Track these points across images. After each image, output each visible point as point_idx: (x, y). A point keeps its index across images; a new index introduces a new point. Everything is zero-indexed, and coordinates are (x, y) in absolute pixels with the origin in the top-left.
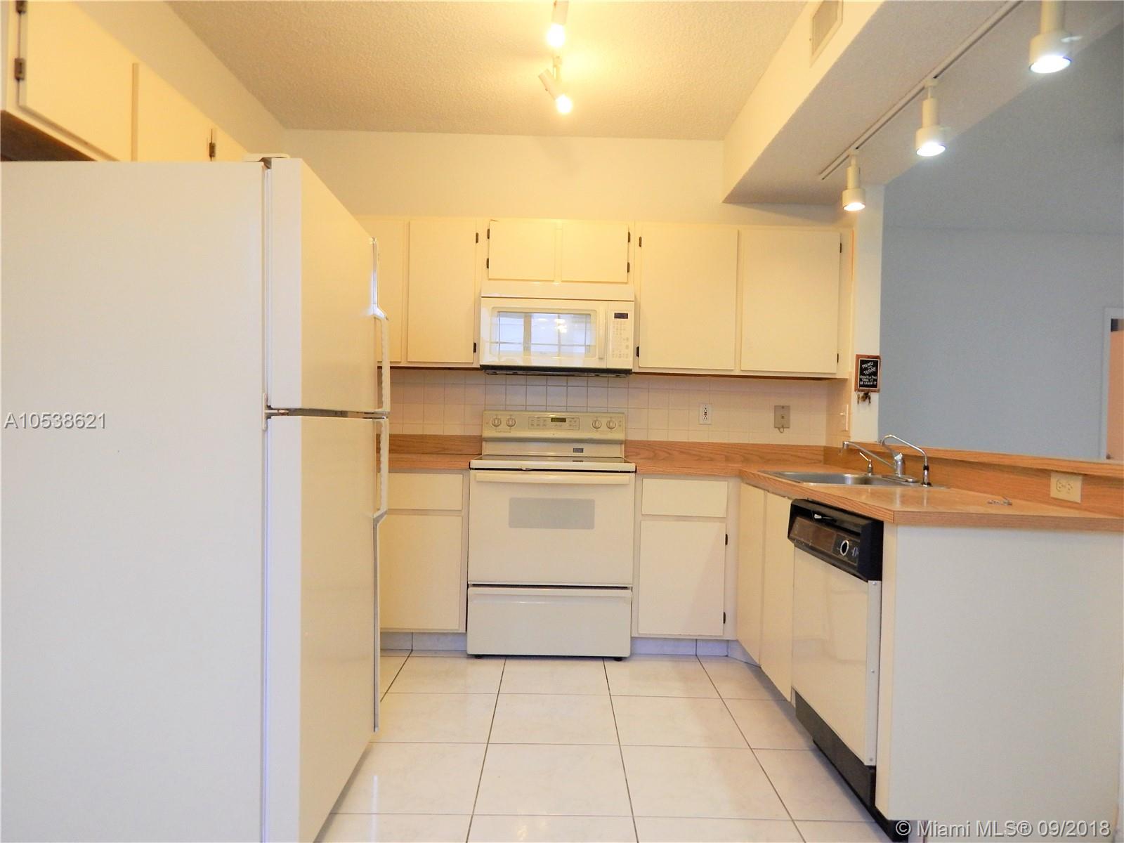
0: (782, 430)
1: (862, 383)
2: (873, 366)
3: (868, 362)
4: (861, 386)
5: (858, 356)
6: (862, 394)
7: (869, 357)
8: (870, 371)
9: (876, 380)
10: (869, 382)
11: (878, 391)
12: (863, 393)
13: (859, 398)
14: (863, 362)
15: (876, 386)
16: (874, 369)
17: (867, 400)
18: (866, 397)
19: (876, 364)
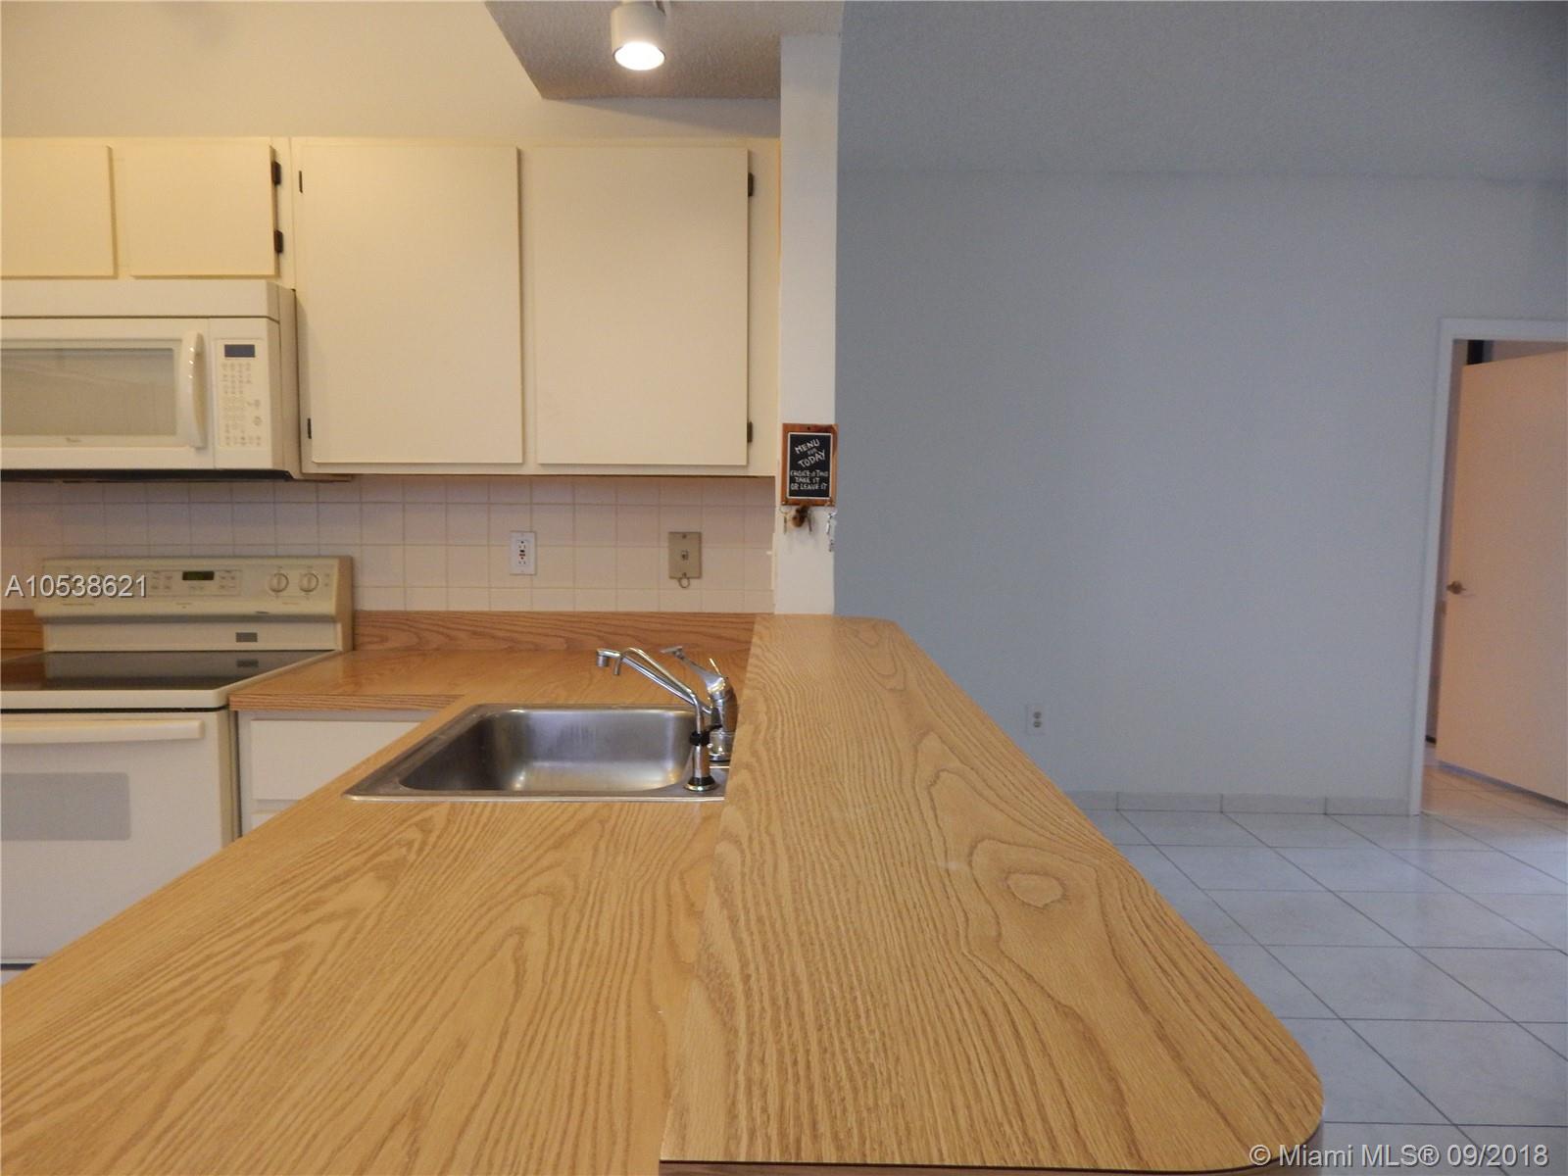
0: (685, 582)
1: (795, 487)
2: (819, 449)
3: (808, 439)
4: (792, 493)
5: (787, 428)
6: (792, 511)
7: (809, 428)
8: (811, 460)
9: (826, 480)
10: (812, 483)
11: (832, 504)
12: (794, 508)
13: (785, 521)
14: (796, 441)
15: (825, 493)
16: (820, 456)
17: (806, 524)
18: (802, 518)
19: (825, 444)
